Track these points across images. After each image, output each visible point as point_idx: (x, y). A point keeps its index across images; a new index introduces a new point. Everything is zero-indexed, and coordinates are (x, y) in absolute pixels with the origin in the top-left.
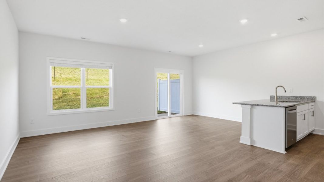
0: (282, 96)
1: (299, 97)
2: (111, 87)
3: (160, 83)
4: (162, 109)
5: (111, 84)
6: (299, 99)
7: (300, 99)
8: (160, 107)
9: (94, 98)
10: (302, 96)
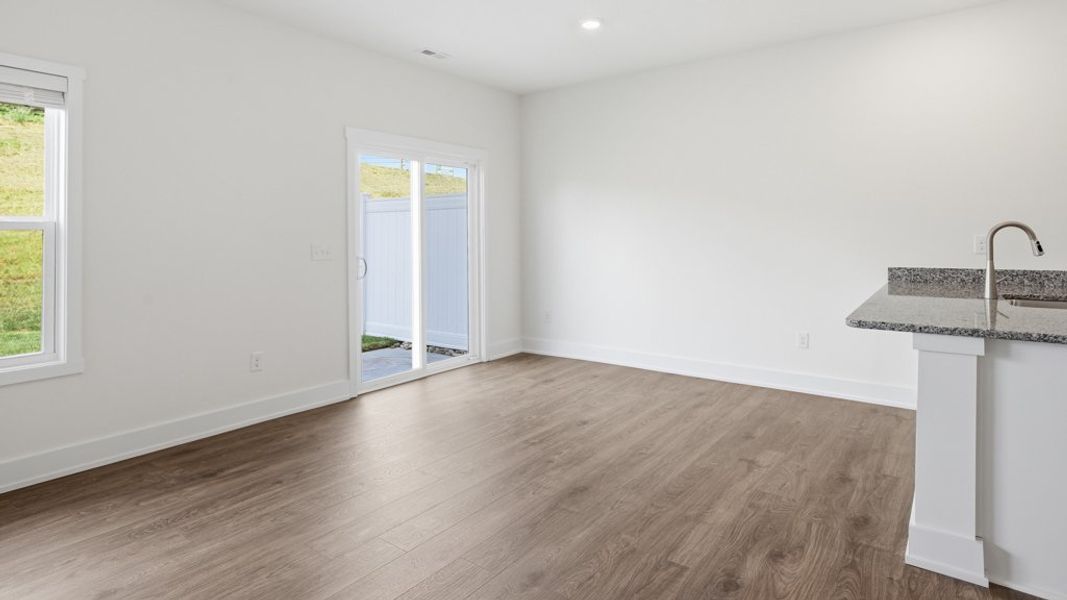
0: (942, 271)
1: (1025, 273)
2: (56, 225)
3: (366, 213)
4: (377, 330)
5: (55, 209)
6: (1022, 282)
7: (1026, 281)
8: (365, 321)
9: (27, 283)
10: (1037, 269)
